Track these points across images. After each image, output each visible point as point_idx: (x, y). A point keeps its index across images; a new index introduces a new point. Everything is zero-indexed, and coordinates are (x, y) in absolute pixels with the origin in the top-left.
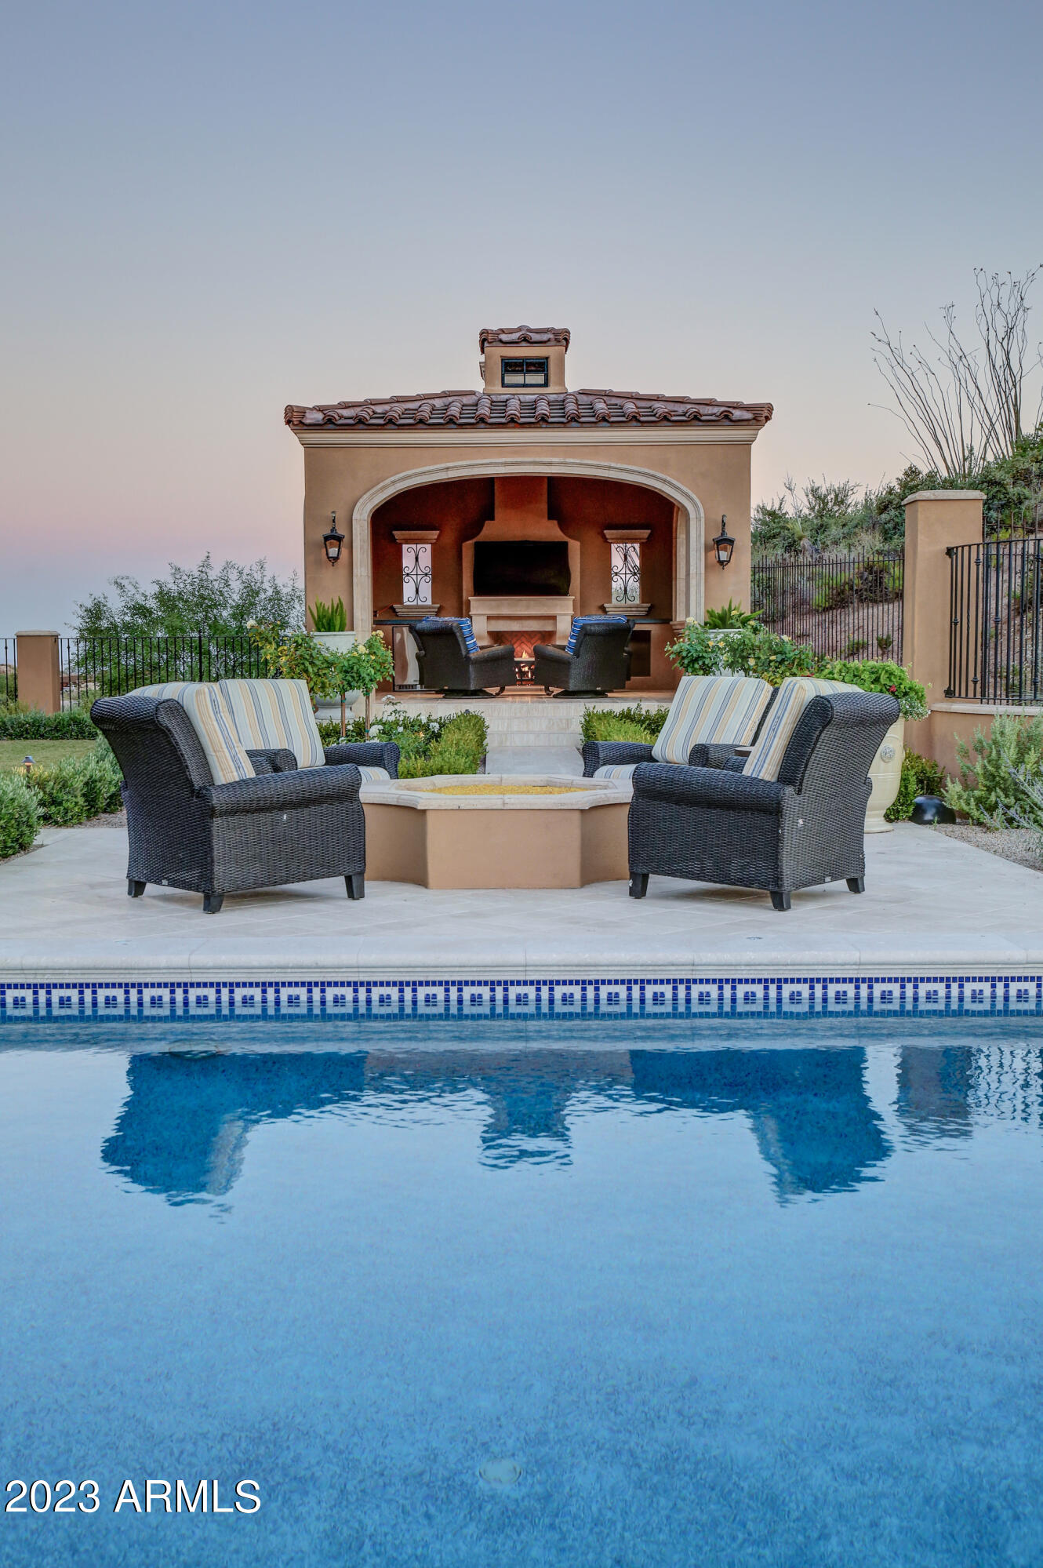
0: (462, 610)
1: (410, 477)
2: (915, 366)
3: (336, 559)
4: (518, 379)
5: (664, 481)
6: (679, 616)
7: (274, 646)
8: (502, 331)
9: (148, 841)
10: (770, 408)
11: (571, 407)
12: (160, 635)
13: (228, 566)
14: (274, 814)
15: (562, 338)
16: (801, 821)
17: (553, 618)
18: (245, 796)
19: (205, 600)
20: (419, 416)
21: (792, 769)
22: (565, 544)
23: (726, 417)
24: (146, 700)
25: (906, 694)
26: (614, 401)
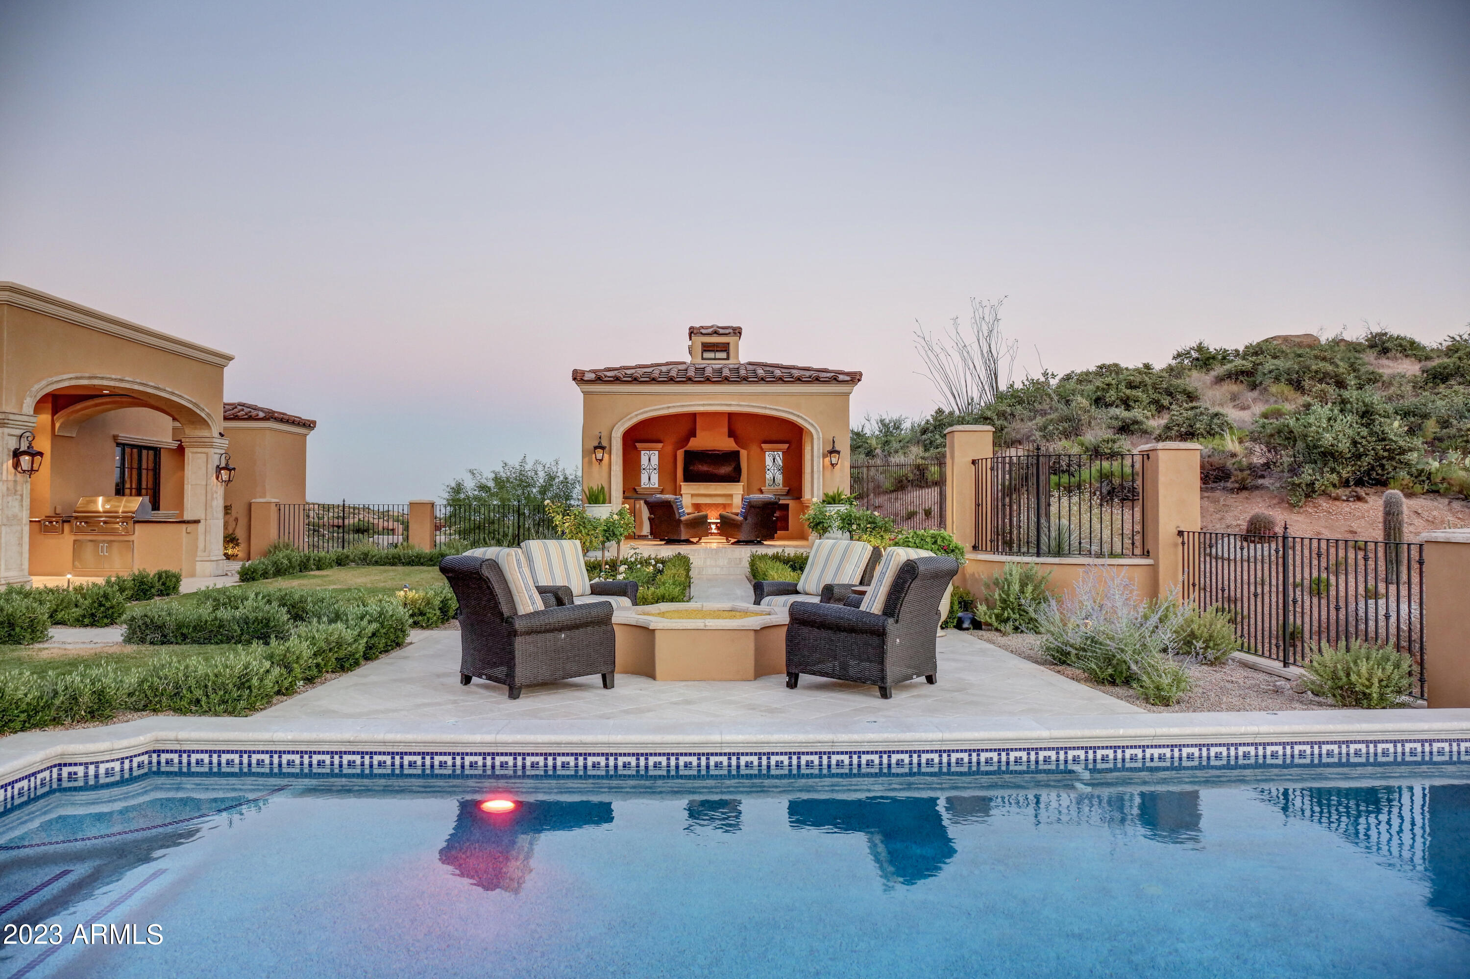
0: (676, 491)
1: (646, 412)
2: (938, 350)
3: (601, 460)
4: (711, 355)
5: (798, 416)
6: (807, 495)
7: (561, 516)
8: (702, 327)
9: (474, 649)
10: (861, 374)
11: (743, 372)
12: (495, 503)
13: (537, 462)
14: (556, 634)
15: (737, 332)
16: (898, 640)
17: (731, 496)
18: (536, 623)
19: (523, 482)
20: (653, 376)
21: (892, 607)
22: (738, 452)
23: (835, 379)
24: (475, 559)
25: (953, 551)
26: (768, 369)
